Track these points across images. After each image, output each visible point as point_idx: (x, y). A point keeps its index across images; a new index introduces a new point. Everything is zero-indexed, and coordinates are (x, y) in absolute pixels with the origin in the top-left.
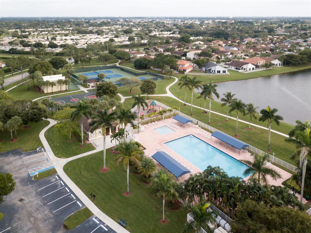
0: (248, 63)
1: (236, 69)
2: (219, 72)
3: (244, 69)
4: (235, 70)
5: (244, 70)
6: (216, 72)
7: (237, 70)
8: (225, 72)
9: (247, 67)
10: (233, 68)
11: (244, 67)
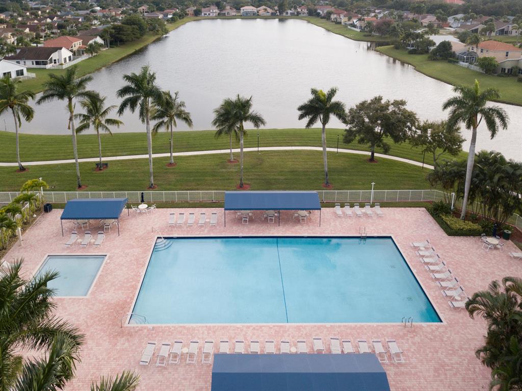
0: (61, 49)
1: (37, 63)
3: (55, 60)
4: (35, 66)
5: (55, 63)
7: (42, 66)
8: (22, 74)
9: (60, 55)
11: (54, 56)
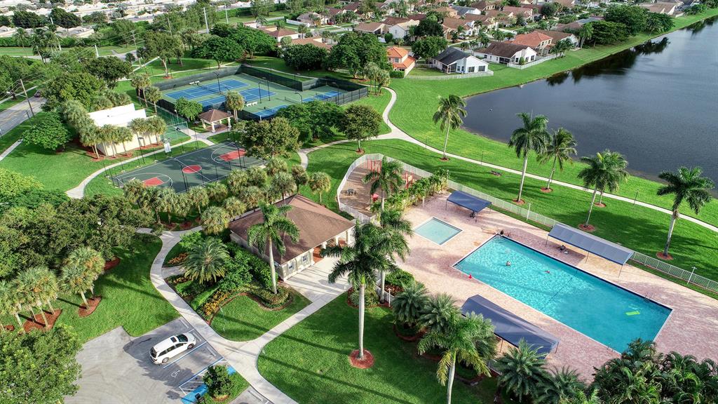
0: (525, 48)
1: (501, 60)
2: (472, 69)
3: (517, 59)
4: (498, 62)
6: (467, 70)
8: (483, 70)
9: (522, 55)
10: (495, 59)
11: (517, 55)
